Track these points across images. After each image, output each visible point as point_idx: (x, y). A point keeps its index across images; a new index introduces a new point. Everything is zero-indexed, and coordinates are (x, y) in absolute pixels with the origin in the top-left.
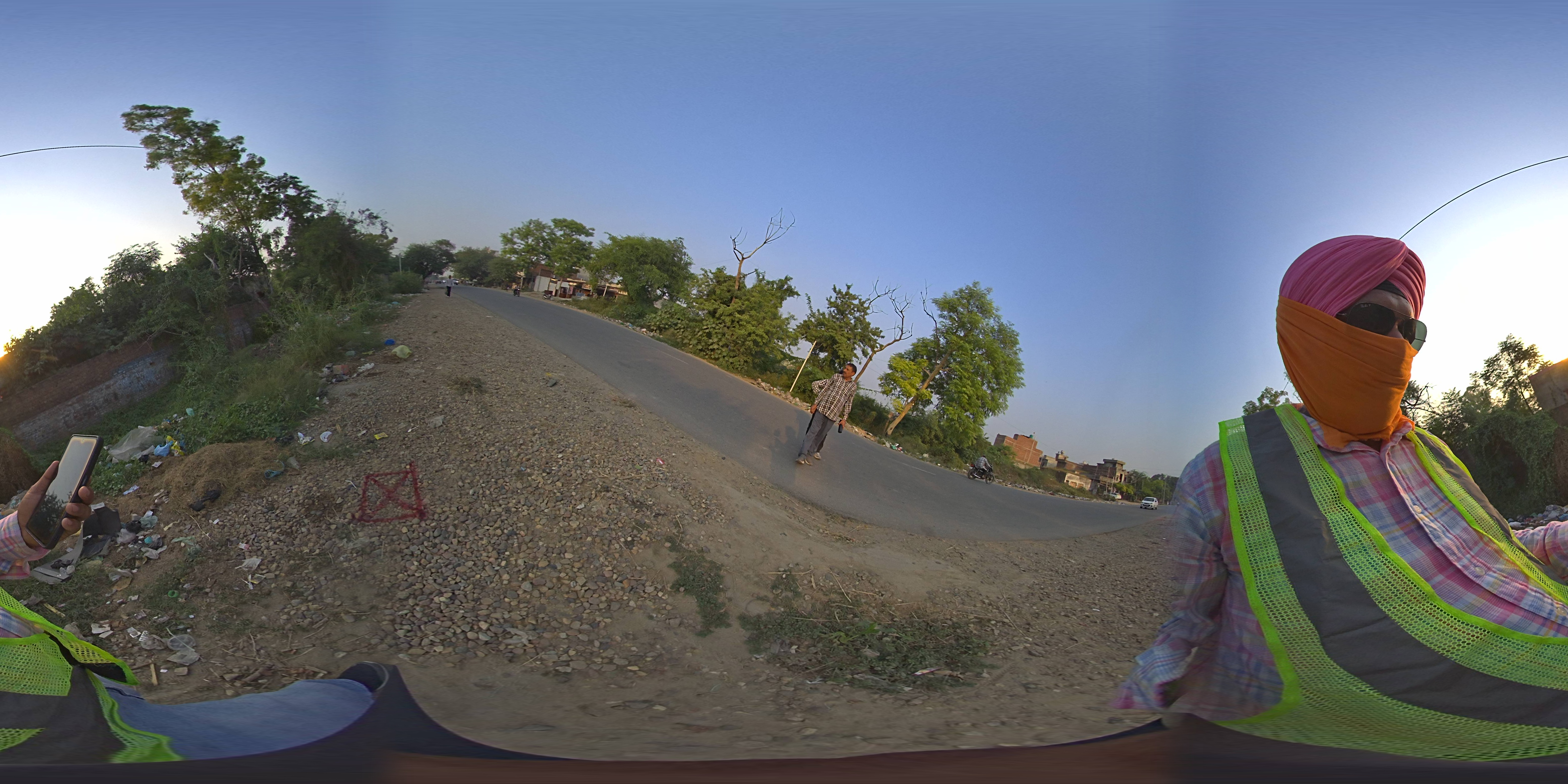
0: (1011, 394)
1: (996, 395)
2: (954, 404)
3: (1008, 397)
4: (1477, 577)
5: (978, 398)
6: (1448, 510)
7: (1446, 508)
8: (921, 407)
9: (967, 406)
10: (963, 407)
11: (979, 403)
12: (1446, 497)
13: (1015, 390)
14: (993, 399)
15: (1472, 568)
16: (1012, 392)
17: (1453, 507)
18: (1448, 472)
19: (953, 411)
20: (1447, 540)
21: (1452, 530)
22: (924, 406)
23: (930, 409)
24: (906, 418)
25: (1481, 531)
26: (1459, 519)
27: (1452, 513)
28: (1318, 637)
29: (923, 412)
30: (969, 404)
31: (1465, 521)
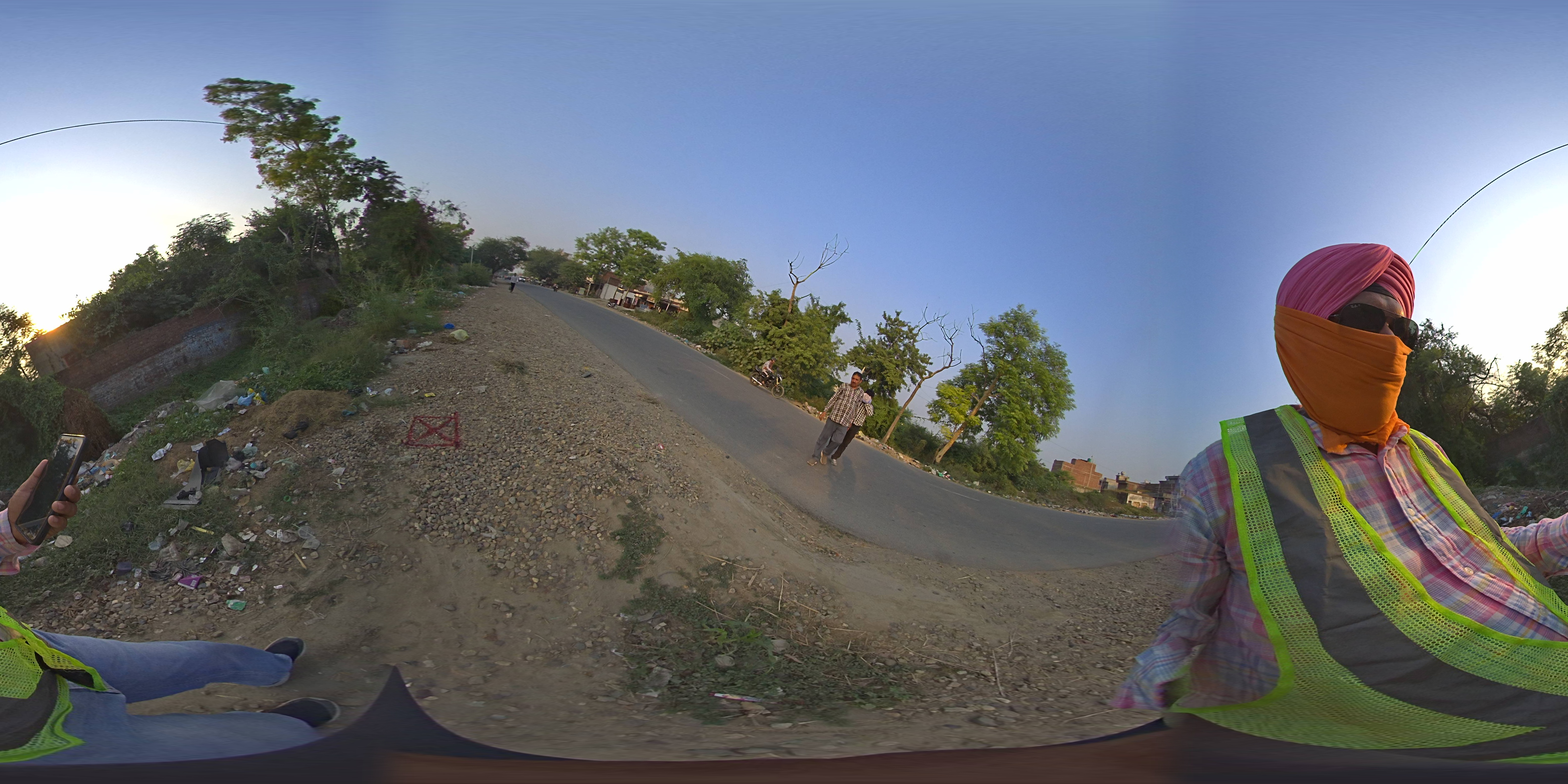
0: (1062, 417)
1: (1047, 418)
2: (1004, 430)
3: (1060, 421)
4: (1465, 576)
5: (1027, 422)
6: (1440, 513)
7: (1439, 510)
8: (971, 434)
9: (1017, 431)
10: (1013, 433)
11: (1030, 427)
12: (1438, 500)
13: (1065, 412)
14: (1044, 423)
15: (1461, 568)
16: (1063, 414)
17: (1445, 510)
18: (1441, 475)
19: (1002, 437)
20: (1438, 542)
21: (1443, 530)
22: (975, 434)
23: (979, 437)
24: (955, 445)
25: (1471, 532)
26: (1451, 521)
27: (1444, 515)
28: (1316, 630)
29: (972, 439)
30: (1019, 429)
31: (1456, 523)
